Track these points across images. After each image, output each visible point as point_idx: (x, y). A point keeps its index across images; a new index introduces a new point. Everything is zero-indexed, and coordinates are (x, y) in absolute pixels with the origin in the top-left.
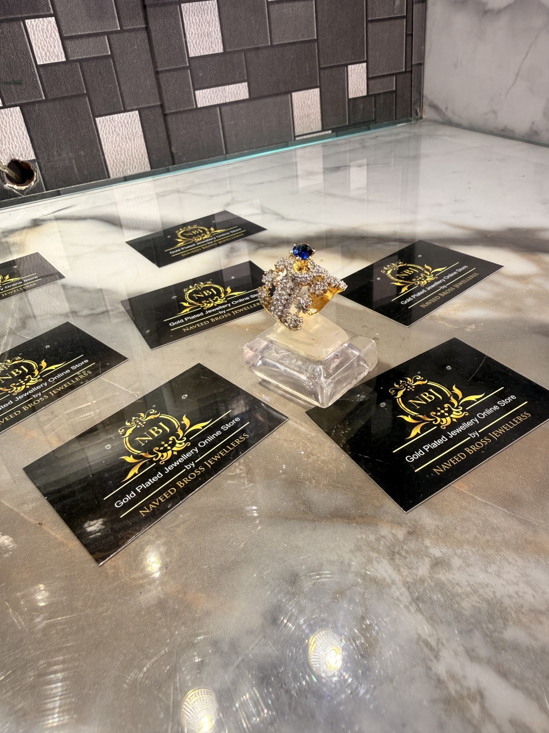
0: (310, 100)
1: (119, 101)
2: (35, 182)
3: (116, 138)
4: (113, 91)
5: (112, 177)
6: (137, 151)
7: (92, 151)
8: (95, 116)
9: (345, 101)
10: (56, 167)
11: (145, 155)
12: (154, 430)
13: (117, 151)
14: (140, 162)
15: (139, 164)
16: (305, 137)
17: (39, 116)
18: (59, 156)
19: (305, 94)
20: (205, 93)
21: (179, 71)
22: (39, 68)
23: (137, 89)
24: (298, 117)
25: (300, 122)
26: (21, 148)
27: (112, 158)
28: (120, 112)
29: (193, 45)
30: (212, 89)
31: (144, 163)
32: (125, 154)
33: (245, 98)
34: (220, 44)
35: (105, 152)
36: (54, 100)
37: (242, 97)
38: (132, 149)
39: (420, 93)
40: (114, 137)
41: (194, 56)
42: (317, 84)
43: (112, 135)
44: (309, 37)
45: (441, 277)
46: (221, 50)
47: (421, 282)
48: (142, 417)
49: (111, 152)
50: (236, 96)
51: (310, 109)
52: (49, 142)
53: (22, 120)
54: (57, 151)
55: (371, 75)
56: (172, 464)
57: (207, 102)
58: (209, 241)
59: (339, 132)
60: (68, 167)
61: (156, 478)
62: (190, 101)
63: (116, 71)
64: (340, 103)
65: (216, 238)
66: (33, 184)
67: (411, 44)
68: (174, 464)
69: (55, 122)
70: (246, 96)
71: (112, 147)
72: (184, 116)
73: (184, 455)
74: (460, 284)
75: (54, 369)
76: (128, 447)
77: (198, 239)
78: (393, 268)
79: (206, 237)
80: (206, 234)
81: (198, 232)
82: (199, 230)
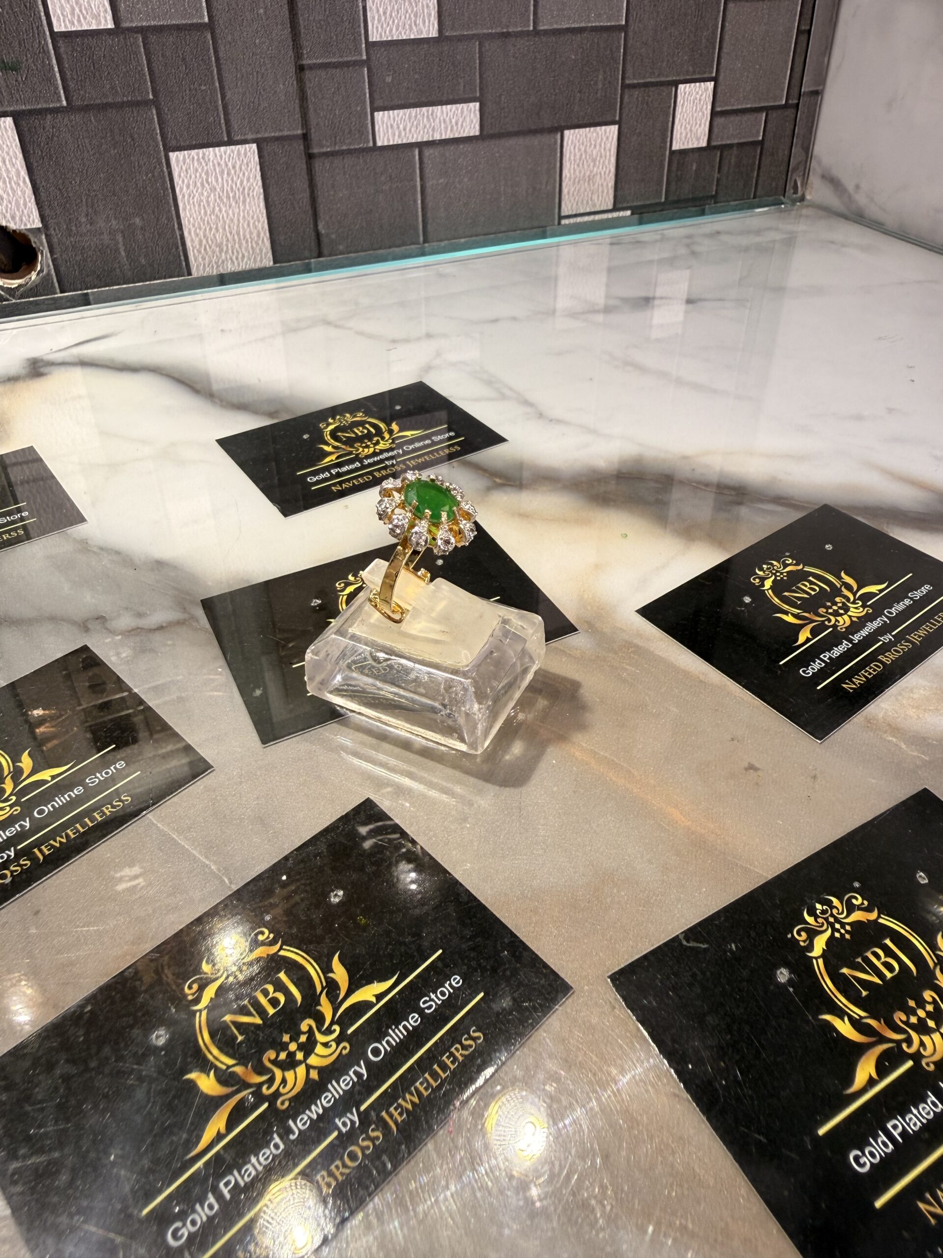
0: (598, 147)
1: (220, 121)
3: (208, 197)
4: (207, 99)
5: (195, 273)
6: (249, 225)
7: (158, 220)
8: (168, 149)
9: (664, 155)
10: (83, 248)
11: (265, 234)
12: (265, 993)
13: (208, 222)
14: (252, 247)
15: (251, 252)
16: (579, 220)
17: (52, 140)
18: (91, 224)
19: (589, 136)
20: (394, 119)
21: (346, 69)
22: (58, 39)
23: (257, 99)
24: (570, 180)
25: (572, 190)
26: (13, 204)
27: (197, 235)
28: (219, 145)
29: (379, 16)
30: (407, 111)
31: (261, 250)
32: (224, 229)
33: (472, 134)
34: (432, 18)
35: (185, 222)
36: (86, 108)
37: (466, 131)
38: (238, 220)
39: (807, 149)
40: (205, 194)
41: (378, 39)
42: (615, 116)
43: (200, 190)
44: (608, 21)
45: (878, 609)
46: (434, 33)
47: (839, 618)
49: (196, 225)
50: (455, 128)
51: (594, 165)
52: (70, 195)
53: (16, 146)
54: (87, 215)
55: (720, 106)
56: (307, 1112)
57: (396, 137)
58: (388, 459)
59: (644, 215)
60: (107, 247)
61: (268, 1152)
62: (362, 131)
63: (217, 59)
64: (655, 159)
65: (403, 450)
66: (33, 277)
67: (804, 49)
68: (311, 1111)
69: (86, 154)
70: (475, 131)
71: (200, 213)
72: (349, 161)
73: (334, 1082)
74: (922, 633)
75: (49, 779)
76: (205, 1044)
77: (366, 450)
78: (775, 574)
79: (382, 446)
80: (383, 438)
81: (366, 431)
82: (367, 426)
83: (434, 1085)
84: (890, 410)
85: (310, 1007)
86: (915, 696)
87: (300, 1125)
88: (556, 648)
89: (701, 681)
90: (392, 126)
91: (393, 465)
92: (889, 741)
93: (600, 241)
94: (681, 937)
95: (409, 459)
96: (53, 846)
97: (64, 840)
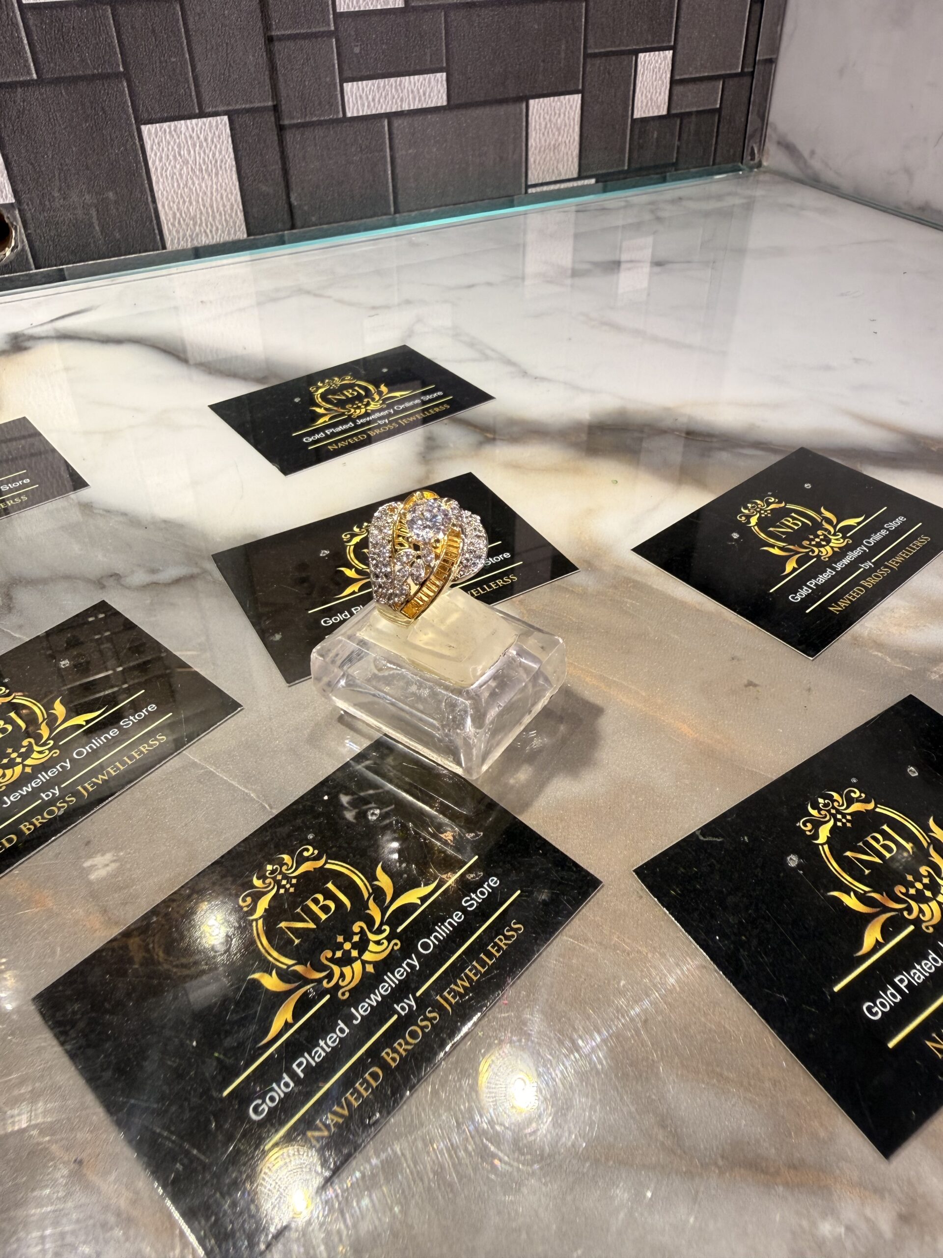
0: (562, 115)
1: (191, 96)
2: (12, 250)
3: (181, 170)
4: (178, 71)
5: (170, 247)
6: (222, 198)
7: (131, 194)
8: (140, 122)
9: (626, 123)
10: (58, 222)
11: (238, 206)
12: (316, 901)
13: (181, 196)
14: (226, 220)
15: (225, 225)
16: (545, 188)
18: (64, 199)
19: (553, 104)
20: (363, 89)
21: (314, 40)
22: (26, 11)
23: (227, 71)
24: (536, 149)
25: (538, 158)
27: (171, 208)
28: (190, 117)
30: (376, 82)
31: (235, 223)
32: (198, 202)
33: (439, 105)
35: (158, 195)
36: (57, 81)
37: (434, 101)
38: (212, 193)
39: (763, 116)
40: (178, 166)
41: (346, 10)
42: (578, 85)
43: (172, 163)
45: (857, 540)
46: (400, 5)
48: (286, 864)
49: (170, 197)
50: (423, 98)
51: (559, 133)
52: (43, 169)
54: (60, 190)
55: (678, 75)
56: (367, 1000)
57: (366, 108)
58: (380, 418)
59: (609, 183)
60: (82, 222)
61: (335, 1036)
62: (332, 104)
63: (187, 31)
64: (617, 127)
65: (394, 410)
66: (8, 254)
67: (758, 19)
68: (370, 999)
69: (57, 128)
70: (442, 101)
71: (173, 186)
72: (319, 132)
73: (389, 974)
74: (899, 559)
75: (84, 723)
76: (264, 948)
77: (358, 411)
78: (759, 512)
79: (372, 407)
80: (373, 400)
81: (356, 394)
82: (356, 388)
83: (483, 971)
84: (856, 360)
85: (360, 910)
86: (896, 615)
87: (361, 1012)
88: (559, 586)
89: (698, 610)
90: (361, 97)
91: (385, 424)
92: (875, 656)
93: (566, 209)
94: (698, 833)
95: (401, 418)
96: (95, 784)
97: (106, 778)
